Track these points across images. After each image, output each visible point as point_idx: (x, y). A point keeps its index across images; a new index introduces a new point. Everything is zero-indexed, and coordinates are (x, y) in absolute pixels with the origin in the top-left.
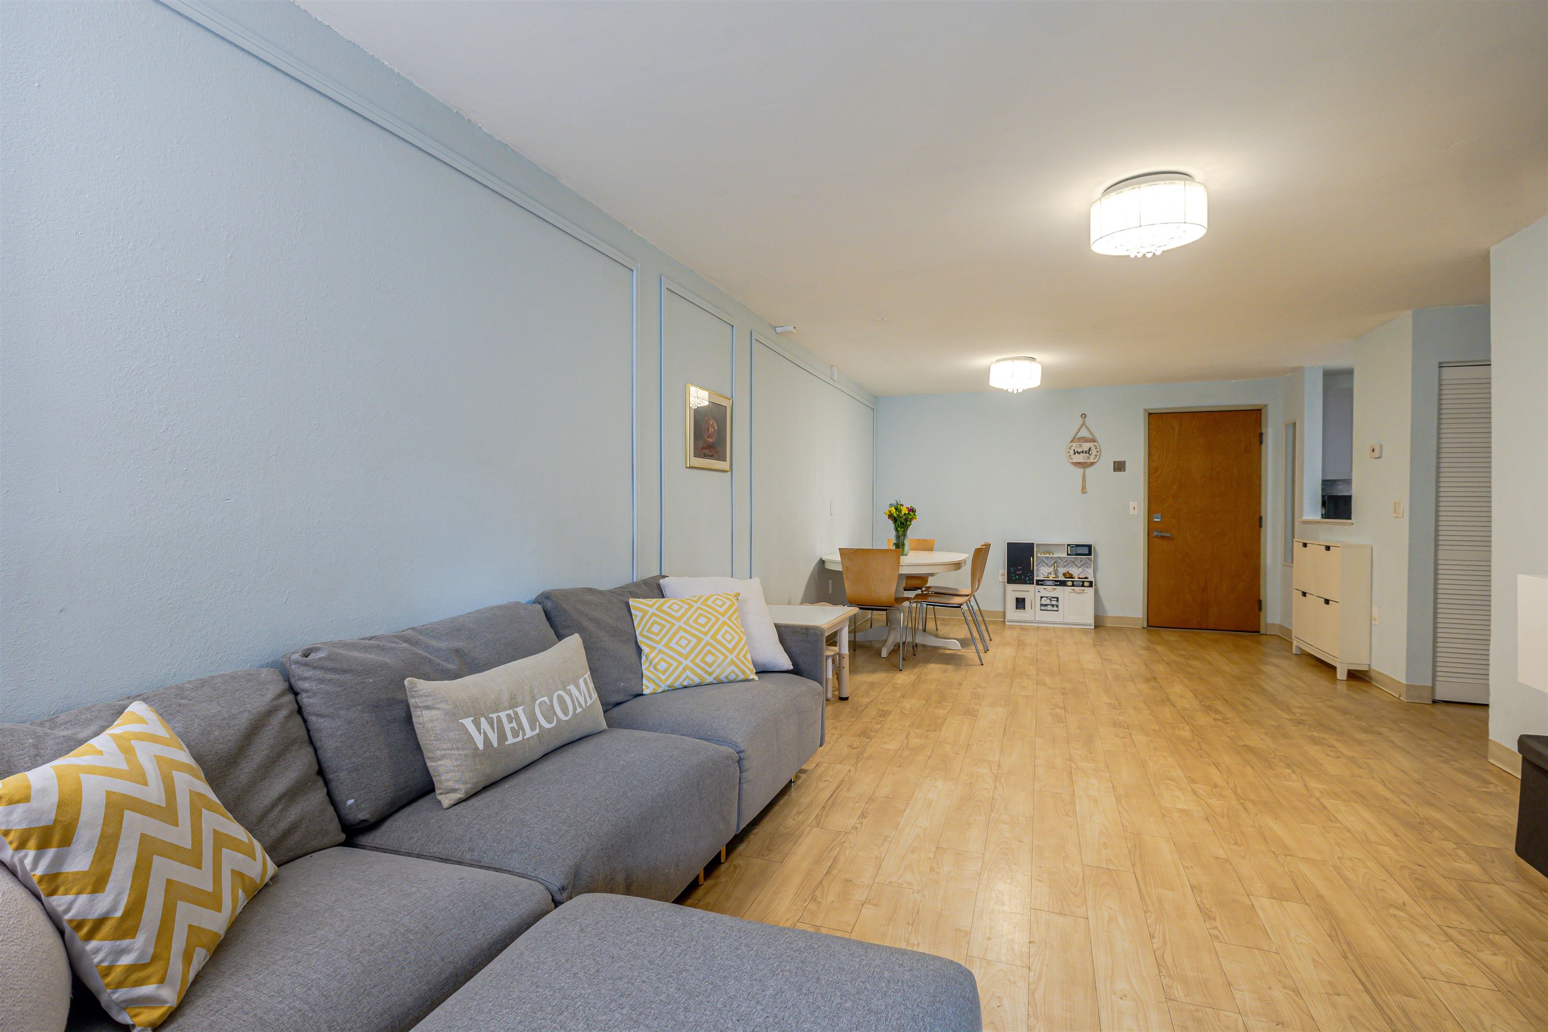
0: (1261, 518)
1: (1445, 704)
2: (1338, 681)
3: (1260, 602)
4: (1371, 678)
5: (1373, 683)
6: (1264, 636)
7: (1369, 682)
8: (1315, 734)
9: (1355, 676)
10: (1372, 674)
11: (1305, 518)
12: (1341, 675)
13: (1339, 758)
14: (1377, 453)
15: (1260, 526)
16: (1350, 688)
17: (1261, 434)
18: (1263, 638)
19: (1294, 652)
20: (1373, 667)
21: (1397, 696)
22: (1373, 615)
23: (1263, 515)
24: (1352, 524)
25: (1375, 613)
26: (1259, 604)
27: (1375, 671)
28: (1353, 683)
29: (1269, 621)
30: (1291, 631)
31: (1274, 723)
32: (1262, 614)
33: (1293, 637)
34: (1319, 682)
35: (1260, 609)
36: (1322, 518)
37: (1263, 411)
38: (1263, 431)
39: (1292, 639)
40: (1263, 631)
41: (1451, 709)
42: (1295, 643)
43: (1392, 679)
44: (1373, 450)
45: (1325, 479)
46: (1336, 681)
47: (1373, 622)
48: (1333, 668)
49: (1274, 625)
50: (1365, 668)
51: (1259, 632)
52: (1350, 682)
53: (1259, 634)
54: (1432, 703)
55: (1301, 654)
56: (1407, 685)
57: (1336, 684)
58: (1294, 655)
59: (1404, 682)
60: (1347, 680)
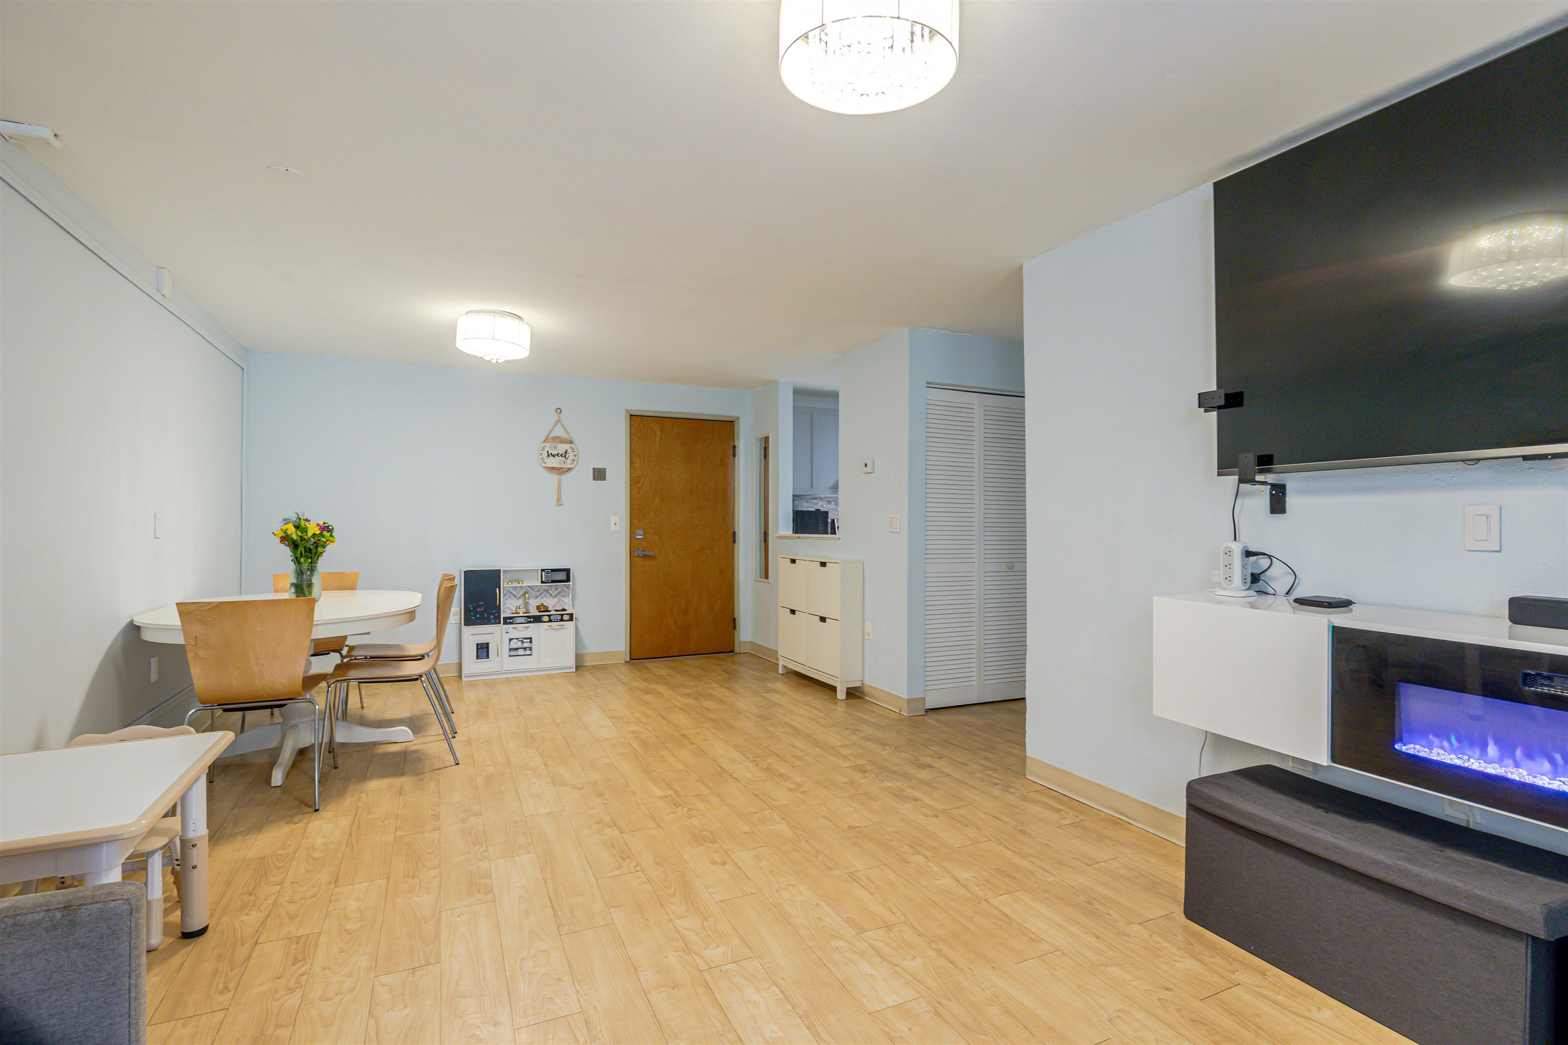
0: (734, 533)
1: (932, 712)
2: (839, 701)
3: (734, 620)
4: (863, 693)
5: (866, 698)
6: (739, 655)
7: (864, 698)
8: (889, 784)
9: (854, 694)
10: (866, 689)
11: (778, 533)
12: (841, 694)
13: (937, 816)
14: (869, 469)
15: (734, 542)
16: (848, 706)
17: (734, 447)
18: (737, 658)
19: (780, 672)
20: (866, 682)
21: (898, 711)
22: (867, 630)
23: (736, 530)
24: (840, 539)
25: (868, 628)
26: (733, 623)
27: (868, 685)
28: (852, 701)
29: (742, 639)
30: (777, 652)
31: (844, 779)
32: (736, 632)
33: (779, 657)
34: (815, 701)
35: (735, 628)
36: (793, 533)
37: (736, 423)
38: (736, 444)
39: (778, 660)
40: (737, 650)
41: (943, 717)
42: (781, 663)
43: (889, 694)
44: (866, 465)
45: (796, 494)
46: (837, 701)
47: (867, 637)
48: (833, 689)
49: (746, 642)
50: (858, 684)
51: (733, 652)
52: (848, 701)
53: (733, 653)
54: (924, 713)
55: (787, 673)
56: (908, 699)
57: (836, 704)
58: (780, 675)
59: (905, 696)
60: (846, 699)
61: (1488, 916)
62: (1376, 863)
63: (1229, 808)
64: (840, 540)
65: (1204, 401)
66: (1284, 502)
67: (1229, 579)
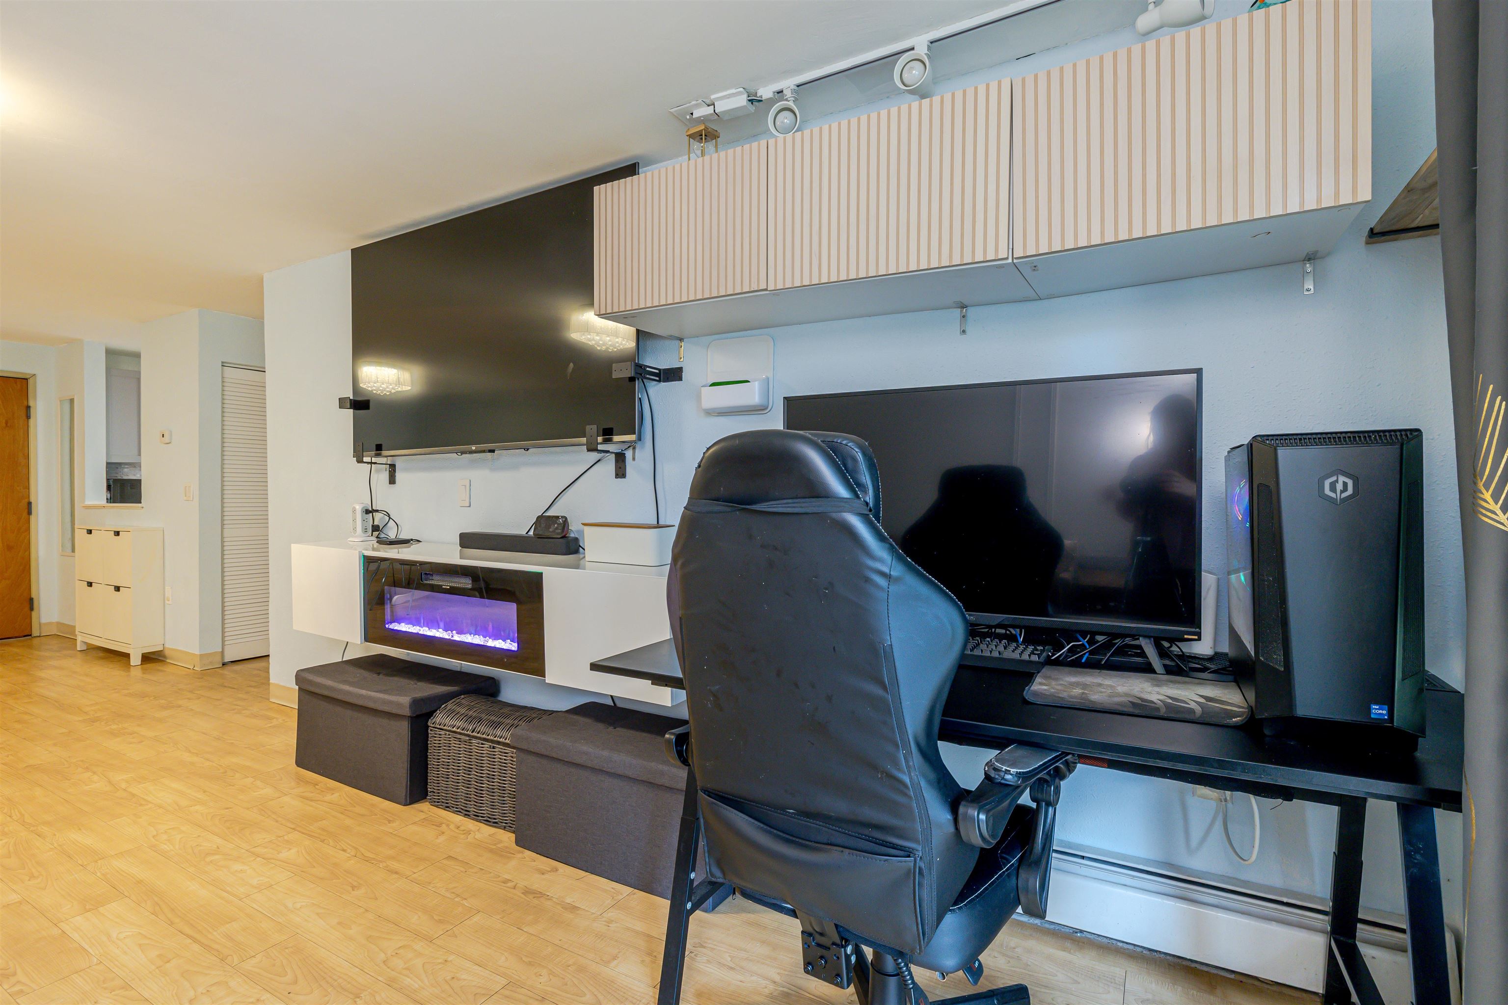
0: (30, 504)
1: (232, 663)
2: (132, 667)
3: (31, 600)
4: (165, 657)
5: (168, 661)
6: (39, 638)
7: (165, 661)
8: (114, 727)
9: (148, 658)
10: (167, 653)
11: (88, 502)
12: (135, 660)
13: (142, 742)
14: (166, 439)
15: (30, 513)
16: (144, 671)
17: (28, 408)
18: (36, 641)
19: (79, 649)
20: (167, 646)
21: (192, 668)
22: (166, 595)
23: (32, 500)
24: (143, 507)
25: (168, 594)
26: (31, 603)
27: (169, 649)
28: (148, 665)
29: (44, 620)
30: (74, 627)
31: (64, 730)
32: (34, 614)
33: (77, 633)
34: (110, 672)
35: (32, 609)
36: (107, 502)
37: (31, 382)
38: (31, 403)
39: (76, 636)
40: (35, 633)
41: (237, 667)
42: (79, 639)
43: (186, 652)
44: (163, 436)
45: (109, 461)
46: (130, 668)
47: (167, 602)
48: (127, 656)
49: (50, 624)
50: (160, 648)
51: (31, 635)
52: (145, 666)
53: (30, 637)
54: (221, 666)
55: (87, 649)
56: (200, 655)
57: (129, 671)
58: (79, 652)
59: (197, 652)
60: (141, 664)
61: (394, 711)
62: (361, 696)
63: (319, 685)
64: (143, 509)
65: (342, 403)
66: (395, 476)
67: (355, 529)
